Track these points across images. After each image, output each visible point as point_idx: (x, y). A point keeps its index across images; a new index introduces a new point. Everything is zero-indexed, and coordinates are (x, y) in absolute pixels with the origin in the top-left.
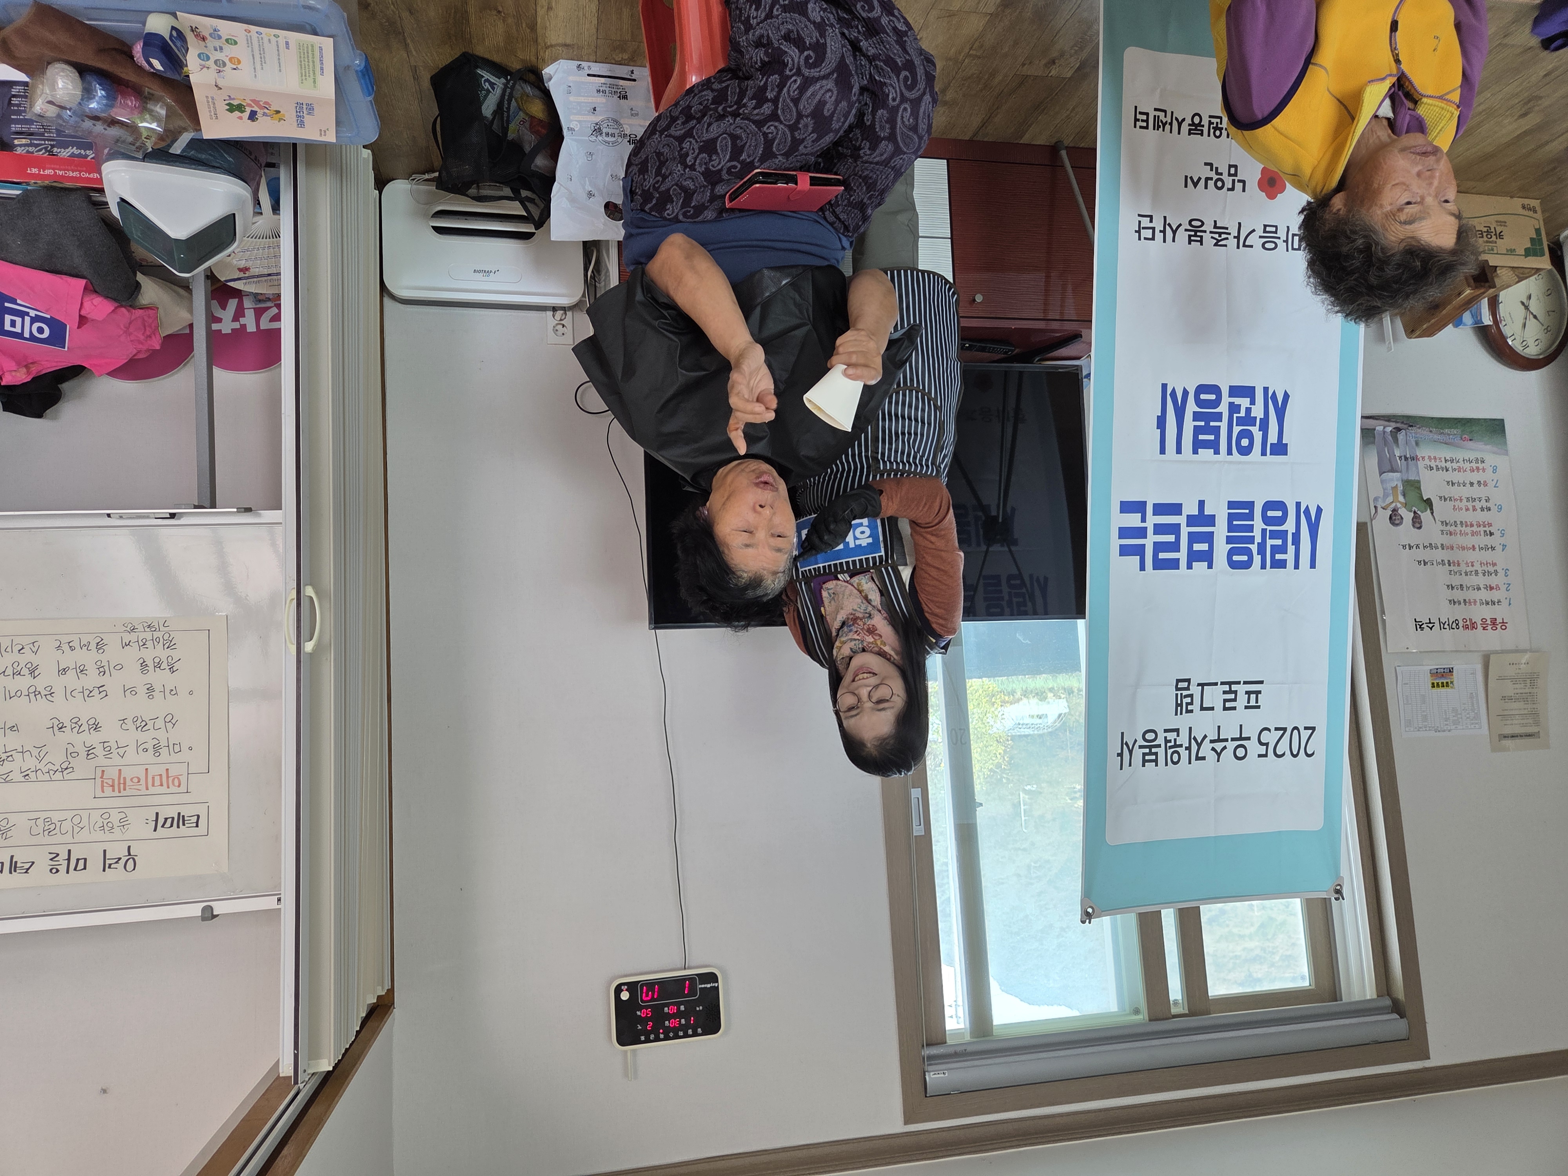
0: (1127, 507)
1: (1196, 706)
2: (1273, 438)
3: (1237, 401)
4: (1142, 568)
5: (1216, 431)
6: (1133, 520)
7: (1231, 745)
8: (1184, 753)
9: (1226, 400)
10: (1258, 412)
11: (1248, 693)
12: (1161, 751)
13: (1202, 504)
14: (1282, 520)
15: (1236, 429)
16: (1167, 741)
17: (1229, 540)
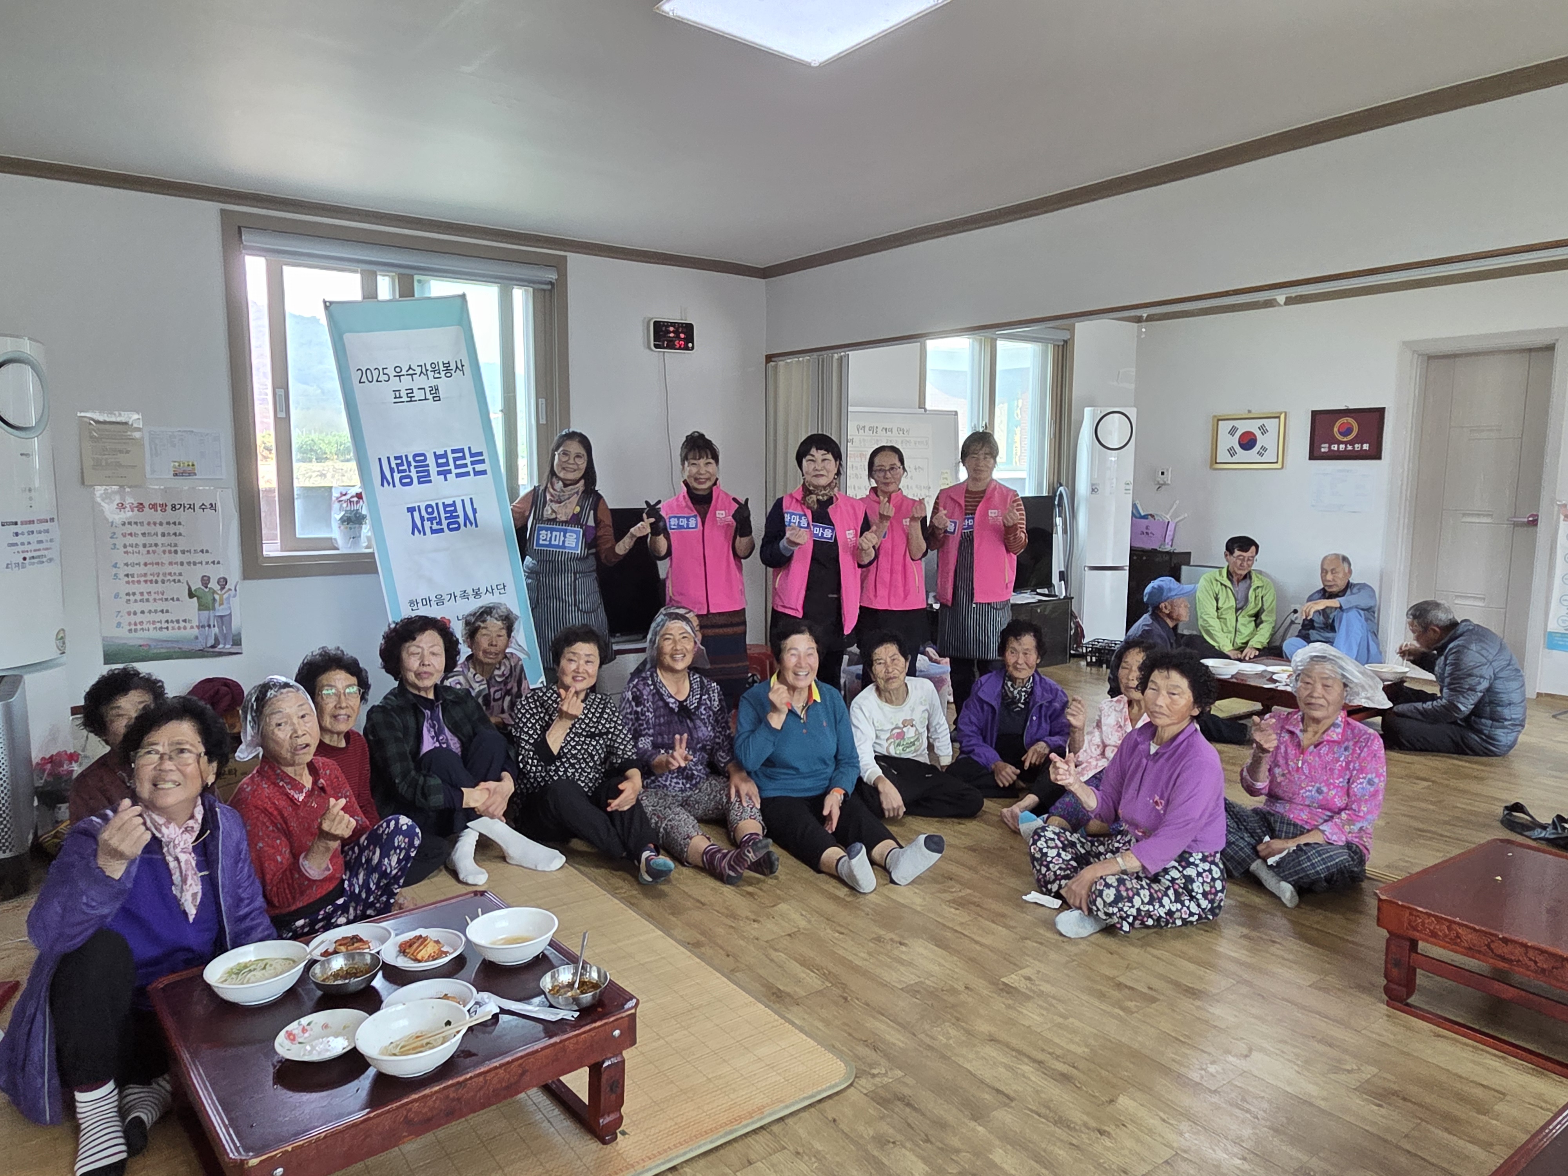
0: (484, 472)
1: (428, 390)
2: (416, 514)
3: (439, 527)
4: (469, 448)
5: (446, 512)
6: (479, 467)
7: (404, 372)
8: (429, 367)
9: (444, 526)
10: (427, 524)
11: (400, 397)
12: (442, 368)
13: (446, 479)
14: (401, 479)
15: (436, 514)
16: (439, 373)
17: (428, 466)
